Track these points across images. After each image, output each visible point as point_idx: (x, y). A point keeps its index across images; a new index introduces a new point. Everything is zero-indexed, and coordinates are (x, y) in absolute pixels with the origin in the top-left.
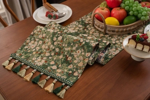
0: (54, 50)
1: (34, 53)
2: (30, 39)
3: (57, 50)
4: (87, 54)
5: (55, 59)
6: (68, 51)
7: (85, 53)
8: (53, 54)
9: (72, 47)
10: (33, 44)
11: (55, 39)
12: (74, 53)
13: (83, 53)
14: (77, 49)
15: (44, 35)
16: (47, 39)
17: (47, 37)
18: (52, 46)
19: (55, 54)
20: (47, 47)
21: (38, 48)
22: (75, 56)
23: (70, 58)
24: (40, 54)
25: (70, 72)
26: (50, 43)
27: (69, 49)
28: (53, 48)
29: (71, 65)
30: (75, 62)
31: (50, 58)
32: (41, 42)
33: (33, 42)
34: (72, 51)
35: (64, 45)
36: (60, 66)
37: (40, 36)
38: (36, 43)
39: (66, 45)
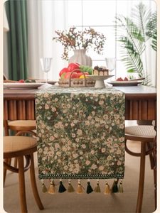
0: (80, 147)
1: (59, 161)
2: (41, 147)
3: (84, 146)
4: (120, 139)
5: (87, 157)
6: (98, 144)
7: (117, 138)
8: (81, 153)
9: (99, 137)
10: (49, 151)
11: (73, 135)
12: (105, 143)
13: (116, 140)
14: (106, 137)
15: (56, 135)
16: (63, 139)
17: (62, 136)
18: (74, 145)
19: (84, 152)
20: (69, 148)
21: (59, 153)
22: (108, 145)
23: (103, 150)
24: (67, 159)
25: (113, 164)
26: (70, 143)
27: (97, 140)
28: (78, 146)
29: (109, 156)
30: (112, 151)
31: (81, 158)
32: (57, 145)
33: (46, 148)
34: (102, 142)
35: (89, 139)
36: (98, 162)
37: (52, 139)
38: (52, 148)
39: (92, 138)
